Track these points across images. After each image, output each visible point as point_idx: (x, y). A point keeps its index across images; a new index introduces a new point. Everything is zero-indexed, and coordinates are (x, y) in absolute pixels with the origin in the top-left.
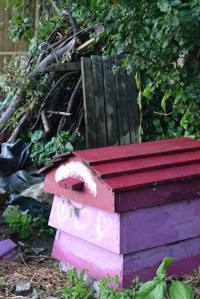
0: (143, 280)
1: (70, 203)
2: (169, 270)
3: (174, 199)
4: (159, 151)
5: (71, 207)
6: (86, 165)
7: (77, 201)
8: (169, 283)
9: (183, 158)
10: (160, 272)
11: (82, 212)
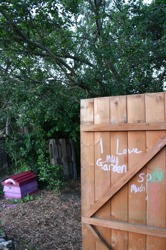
0: (25, 197)
1: (8, 186)
2: (29, 194)
3: (28, 183)
4: (24, 175)
5: (9, 187)
6: (13, 179)
7: (10, 186)
8: (29, 196)
9: (28, 176)
10: (28, 195)
11: (12, 188)
